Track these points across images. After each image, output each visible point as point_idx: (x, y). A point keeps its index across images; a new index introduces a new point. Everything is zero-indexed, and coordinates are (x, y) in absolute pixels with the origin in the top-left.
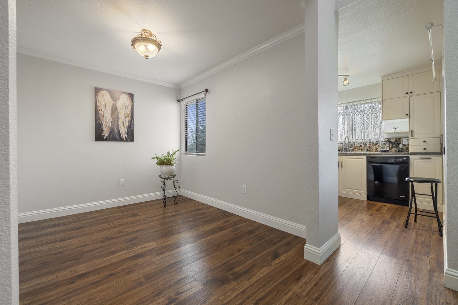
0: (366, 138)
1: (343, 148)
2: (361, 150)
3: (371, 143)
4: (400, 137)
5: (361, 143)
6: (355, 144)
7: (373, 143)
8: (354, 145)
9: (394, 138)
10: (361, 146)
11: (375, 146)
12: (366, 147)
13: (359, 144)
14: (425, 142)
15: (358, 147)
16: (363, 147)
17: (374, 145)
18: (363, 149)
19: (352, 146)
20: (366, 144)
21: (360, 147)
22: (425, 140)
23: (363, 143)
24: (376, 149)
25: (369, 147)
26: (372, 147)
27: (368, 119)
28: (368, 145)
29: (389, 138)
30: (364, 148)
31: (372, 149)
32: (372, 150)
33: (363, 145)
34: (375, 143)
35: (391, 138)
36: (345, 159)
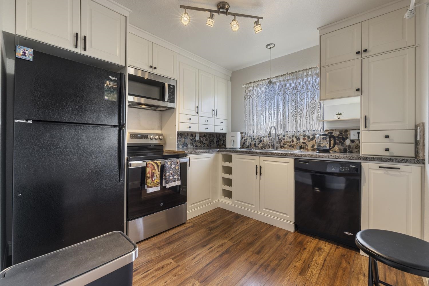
0: (298, 130)
1: (270, 144)
2: (293, 147)
3: (306, 137)
4: (346, 128)
5: (293, 136)
6: (286, 138)
7: (309, 137)
8: (284, 139)
9: (338, 129)
10: (293, 141)
11: (311, 142)
12: (299, 142)
13: (290, 138)
14: (387, 137)
15: (288, 142)
16: (295, 143)
17: (309, 139)
18: (296, 146)
19: (282, 141)
20: (299, 138)
21: (292, 143)
22: (387, 133)
23: (296, 137)
24: (313, 146)
25: (303, 143)
26: (308, 143)
27: (302, 100)
28: (301, 140)
29: (331, 130)
30: (297, 144)
31: (307, 145)
32: (307, 147)
33: (295, 139)
34: (311, 137)
35: (333, 130)
36: (266, 162)
